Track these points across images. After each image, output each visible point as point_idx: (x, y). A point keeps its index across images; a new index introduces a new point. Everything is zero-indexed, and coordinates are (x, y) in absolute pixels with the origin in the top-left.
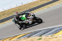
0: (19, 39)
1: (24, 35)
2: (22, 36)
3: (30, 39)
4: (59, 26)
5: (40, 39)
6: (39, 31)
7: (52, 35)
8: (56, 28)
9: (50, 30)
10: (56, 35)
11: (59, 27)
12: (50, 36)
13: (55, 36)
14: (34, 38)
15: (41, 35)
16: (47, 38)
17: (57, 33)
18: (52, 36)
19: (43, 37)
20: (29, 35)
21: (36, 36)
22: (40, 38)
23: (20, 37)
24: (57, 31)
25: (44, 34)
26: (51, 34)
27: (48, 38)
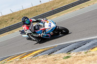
0: (34, 57)
1: (43, 52)
2: (40, 53)
3: (52, 57)
5: (68, 57)
6: (67, 44)
9: (84, 43)
12: (83, 52)
14: (59, 55)
15: (69, 51)
16: (78, 55)
17: (94, 48)
18: (86, 53)
19: (73, 54)
20: (51, 50)
21: (62, 52)
22: (68, 55)
23: (36, 54)
25: (74, 49)
26: (84, 49)
27: (80, 55)
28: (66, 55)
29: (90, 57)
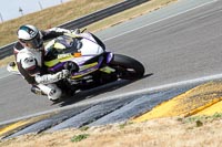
1: (27, 126)
2: (18, 129)
3: (46, 137)
4: (151, 89)
5: (82, 137)
7: (122, 123)
8: (137, 96)
10: (137, 123)
11: (148, 94)
12: (117, 124)
13: (135, 126)
14: (62, 134)
15: (84, 124)
16: (105, 132)
17: (141, 114)
18: (122, 126)
19: (94, 130)
21: (69, 127)
22: (82, 133)
23: (11, 133)
24: (140, 107)
26: (119, 118)
27: (110, 131)
28: (79, 133)
29: (130, 135)
